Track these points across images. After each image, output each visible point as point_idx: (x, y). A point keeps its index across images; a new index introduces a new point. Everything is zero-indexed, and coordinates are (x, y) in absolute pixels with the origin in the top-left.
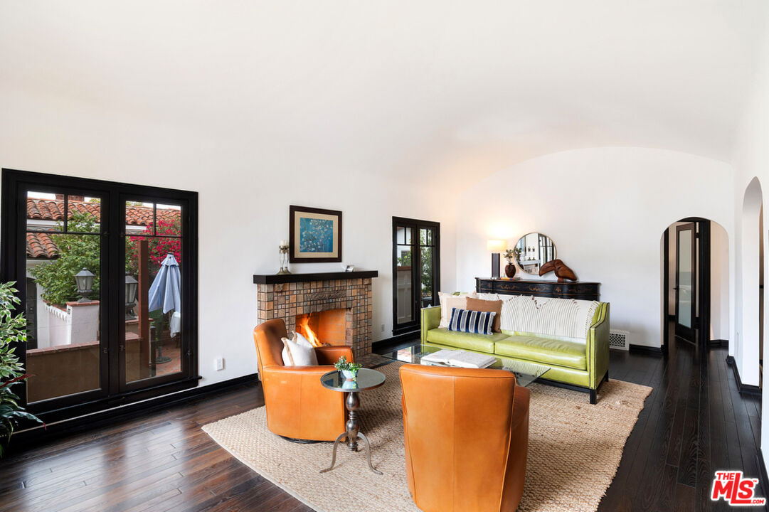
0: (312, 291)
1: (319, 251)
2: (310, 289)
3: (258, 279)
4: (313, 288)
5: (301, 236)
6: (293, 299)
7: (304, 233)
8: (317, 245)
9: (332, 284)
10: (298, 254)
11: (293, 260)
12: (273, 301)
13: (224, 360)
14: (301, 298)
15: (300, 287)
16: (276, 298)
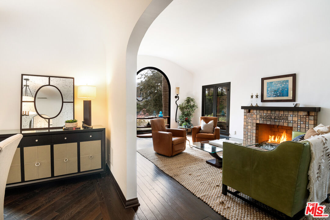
0: (264, 114)
1: (278, 96)
2: (263, 113)
3: (243, 108)
4: (265, 113)
5: (268, 90)
6: (255, 116)
7: (269, 89)
8: (277, 94)
9: (277, 113)
10: (265, 98)
11: (263, 101)
12: (246, 115)
13: (235, 132)
14: (258, 116)
15: (258, 112)
16: (247, 115)
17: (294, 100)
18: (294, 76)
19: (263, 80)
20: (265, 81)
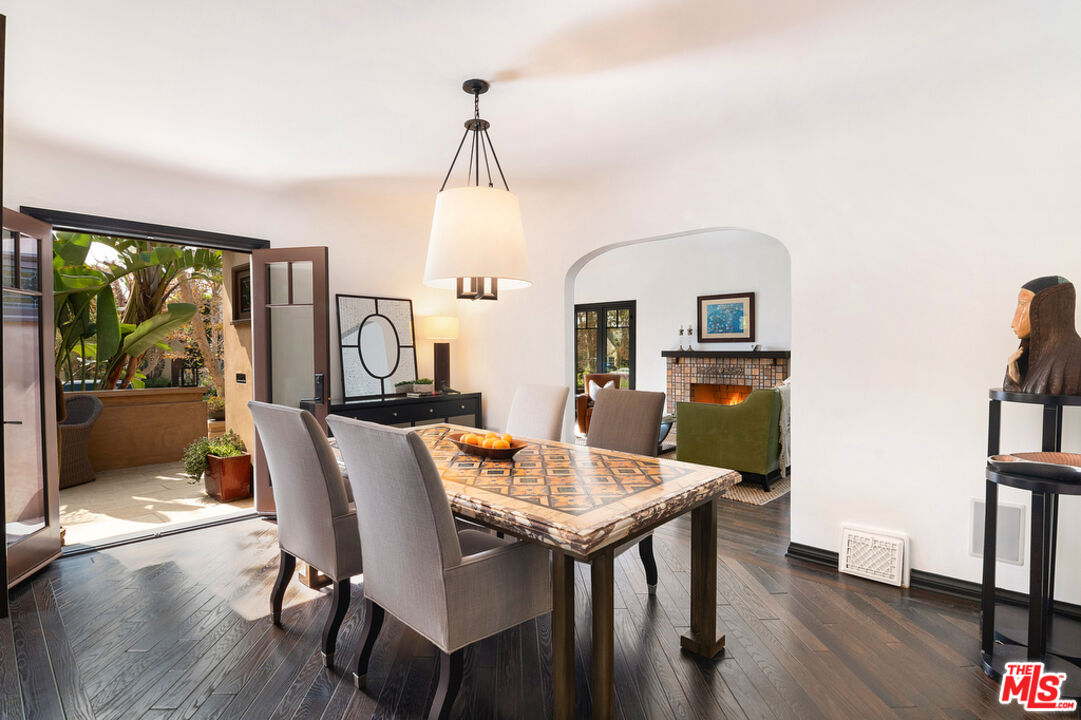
0: (705, 366)
1: (725, 331)
3: (664, 354)
4: (706, 364)
5: (709, 320)
6: (687, 370)
7: (710, 317)
8: (725, 327)
9: (727, 362)
10: (705, 335)
11: (701, 340)
14: (694, 370)
15: (693, 361)
16: (673, 368)
17: (752, 339)
18: (752, 296)
19: (700, 299)
20: (705, 303)
